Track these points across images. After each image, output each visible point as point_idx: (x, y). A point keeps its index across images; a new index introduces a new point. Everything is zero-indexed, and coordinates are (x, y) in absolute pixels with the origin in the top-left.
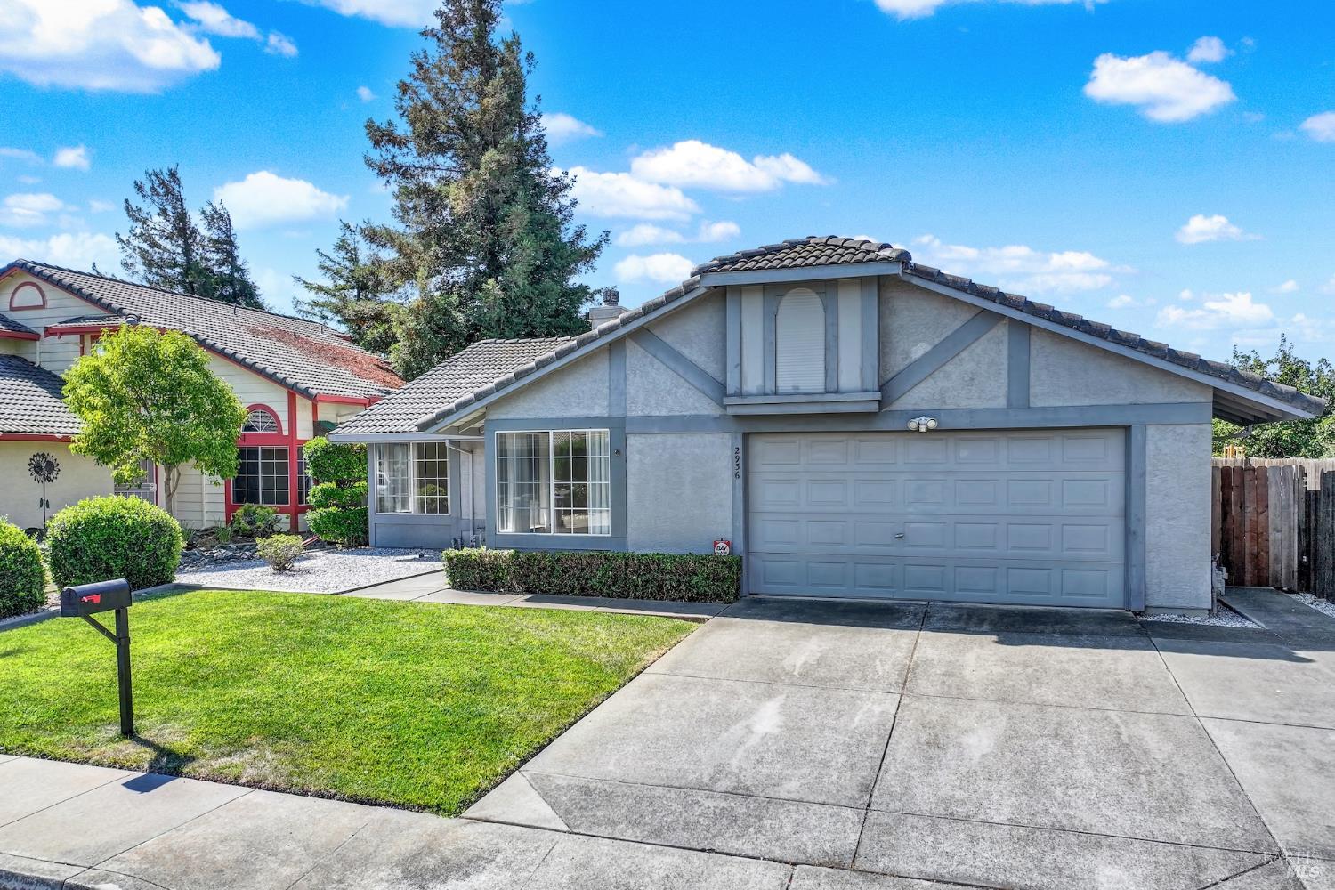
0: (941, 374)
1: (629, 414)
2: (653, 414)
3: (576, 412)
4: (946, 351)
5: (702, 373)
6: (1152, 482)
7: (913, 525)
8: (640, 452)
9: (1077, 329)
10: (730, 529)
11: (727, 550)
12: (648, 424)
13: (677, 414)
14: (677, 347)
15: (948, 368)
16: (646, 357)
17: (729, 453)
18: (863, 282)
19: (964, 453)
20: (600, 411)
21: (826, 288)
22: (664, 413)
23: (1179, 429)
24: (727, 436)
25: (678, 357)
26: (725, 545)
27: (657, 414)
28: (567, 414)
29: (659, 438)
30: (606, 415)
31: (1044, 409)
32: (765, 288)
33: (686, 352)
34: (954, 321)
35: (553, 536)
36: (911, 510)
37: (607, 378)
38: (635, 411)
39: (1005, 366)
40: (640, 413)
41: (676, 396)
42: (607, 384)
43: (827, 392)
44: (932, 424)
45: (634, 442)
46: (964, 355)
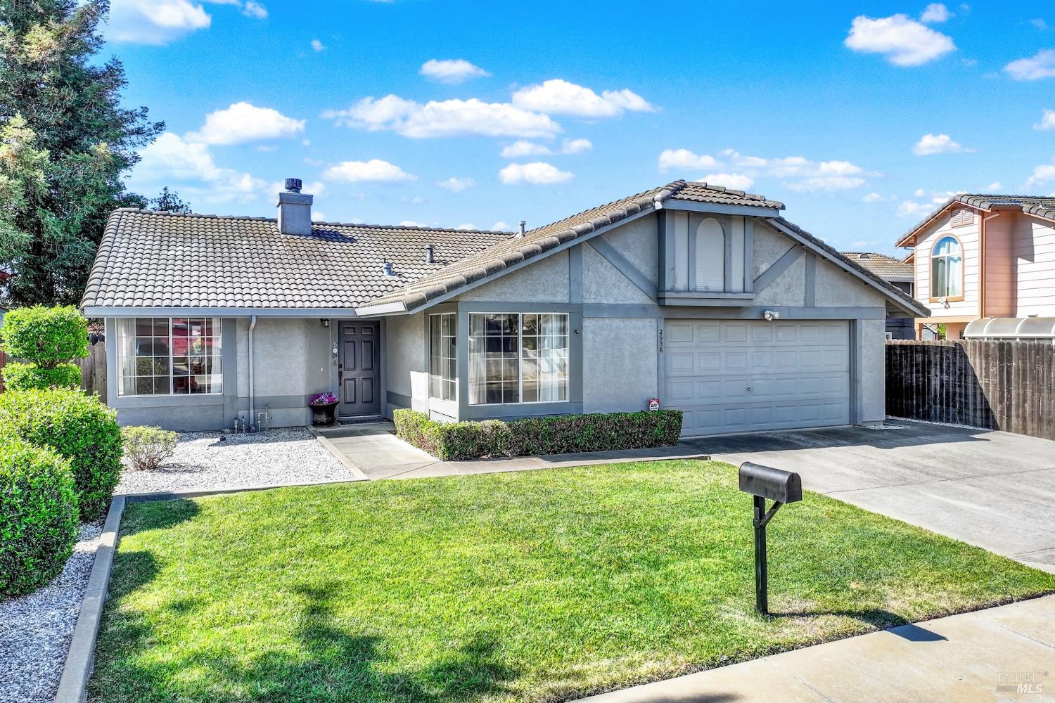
0: (775, 284)
1: (585, 301)
2: (603, 302)
3: (541, 298)
4: (777, 268)
5: (637, 272)
6: (864, 351)
7: (756, 382)
8: (593, 332)
9: (846, 263)
10: (656, 390)
11: (658, 407)
12: (599, 310)
13: (621, 302)
14: (620, 251)
15: (778, 280)
16: (597, 256)
17: (655, 333)
18: (745, 219)
19: (780, 334)
20: (561, 298)
21: (725, 219)
22: (611, 301)
23: (873, 322)
24: (654, 320)
25: (621, 259)
26: (656, 403)
27: (606, 302)
28: (534, 300)
29: (607, 321)
30: (568, 301)
31: (821, 308)
32: (690, 214)
33: (627, 255)
34: (781, 249)
35: (521, 405)
36: (755, 372)
37: (568, 271)
38: (590, 299)
39: (804, 281)
40: (593, 301)
41: (619, 289)
42: (567, 276)
43: (725, 292)
44: (777, 315)
45: (588, 324)
46: (786, 272)
